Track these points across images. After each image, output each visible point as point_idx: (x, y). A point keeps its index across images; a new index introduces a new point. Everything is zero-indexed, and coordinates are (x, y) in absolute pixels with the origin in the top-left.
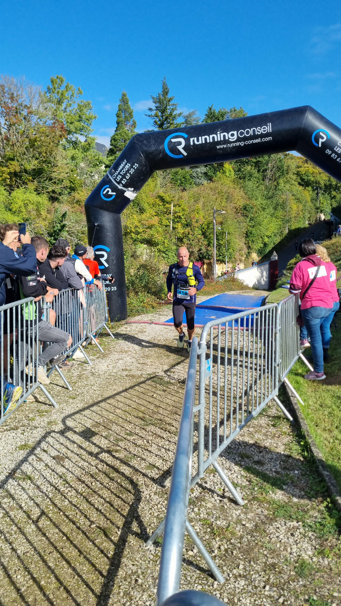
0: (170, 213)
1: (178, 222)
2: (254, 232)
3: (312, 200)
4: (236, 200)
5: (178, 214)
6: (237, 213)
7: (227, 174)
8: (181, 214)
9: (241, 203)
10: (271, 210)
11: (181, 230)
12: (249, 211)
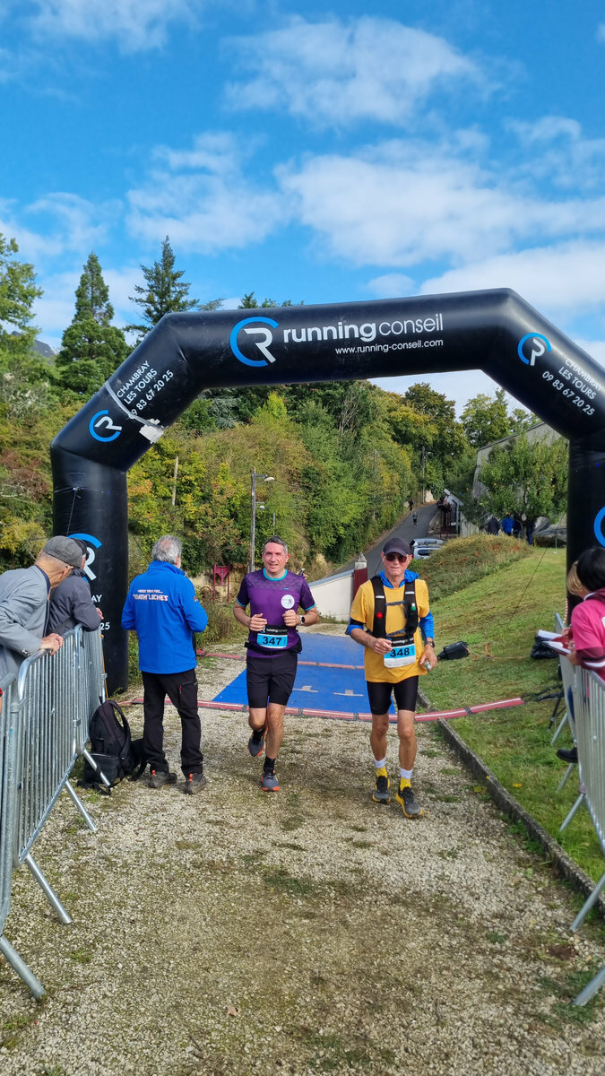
0: (173, 475)
1: (187, 492)
2: (321, 516)
3: (415, 467)
4: (291, 459)
5: (188, 477)
6: (291, 481)
7: (275, 413)
8: (192, 478)
9: (299, 464)
10: (350, 479)
11: (191, 506)
12: (313, 480)
